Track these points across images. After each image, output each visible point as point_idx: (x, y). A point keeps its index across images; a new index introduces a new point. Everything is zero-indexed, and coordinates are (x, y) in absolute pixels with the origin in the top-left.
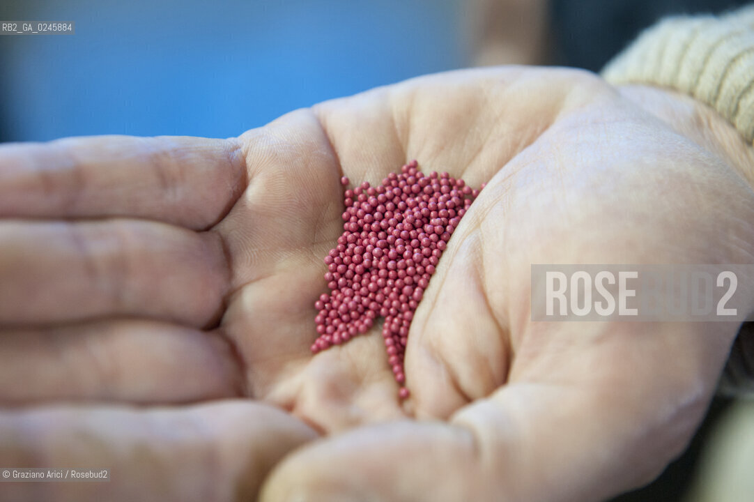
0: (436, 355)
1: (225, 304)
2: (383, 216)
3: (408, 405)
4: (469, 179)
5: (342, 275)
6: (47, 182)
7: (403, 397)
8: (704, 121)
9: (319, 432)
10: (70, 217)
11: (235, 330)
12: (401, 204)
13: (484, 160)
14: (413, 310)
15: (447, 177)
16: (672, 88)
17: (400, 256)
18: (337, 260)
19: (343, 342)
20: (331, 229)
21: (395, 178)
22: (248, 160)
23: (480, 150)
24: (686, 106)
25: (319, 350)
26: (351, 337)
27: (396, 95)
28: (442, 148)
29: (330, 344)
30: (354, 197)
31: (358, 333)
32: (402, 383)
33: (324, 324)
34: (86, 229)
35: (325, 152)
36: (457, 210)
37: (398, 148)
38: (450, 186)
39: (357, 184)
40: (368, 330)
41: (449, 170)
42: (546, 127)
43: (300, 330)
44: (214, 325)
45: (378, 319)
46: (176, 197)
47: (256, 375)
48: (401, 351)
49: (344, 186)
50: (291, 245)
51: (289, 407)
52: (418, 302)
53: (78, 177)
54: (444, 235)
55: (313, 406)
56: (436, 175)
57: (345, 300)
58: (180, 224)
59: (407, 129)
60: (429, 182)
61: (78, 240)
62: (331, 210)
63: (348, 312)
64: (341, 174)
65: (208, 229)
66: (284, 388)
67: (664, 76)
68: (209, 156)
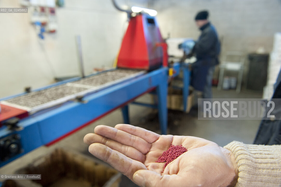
0: (169, 168)
2: (174, 149)
3: (162, 173)
5: (164, 154)
6: (131, 129)
8: (230, 154)
9: (148, 169)
12: (177, 149)
14: (170, 162)
15: (185, 148)
19: (159, 162)
21: (178, 146)
22: (160, 138)
25: (156, 162)
26: (161, 162)
28: (186, 144)
29: (157, 162)
30: (172, 146)
31: (162, 162)
32: (164, 170)
33: (159, 159)
38: (185, 149)
39: (173, 145)
40: (163, 162)
41: (186, 147)
44: (145, 154)
45: (165, 161)
46: (146, 137)
47: (147, 161)
50: (160, 149)
51: (147, 167)
52: (171, 161)
53: (135, 130)
56: (183, 147)
58: (147, 141)
59: (183, 141)
60: (182, 148)
62: (167, 147)
63: (162, 159)
64: (172, 143)
65: (151, 143)
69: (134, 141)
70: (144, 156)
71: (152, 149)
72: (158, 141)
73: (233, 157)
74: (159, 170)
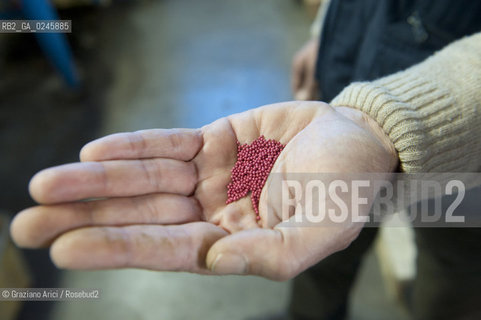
1: (196, 187)
2: (251, 155)
3: (260, 222)
4: (282, 142)
5: (237, 176)
7: (258, 219)
8: (366, 119)
9: (229, 232)
10: (140, 159)
11: (199, 196)
12: (257, 151)
13: (287, 134)
14: (261, 189)
15: (274, 141)
16: (355, 107)
17: (257, 169)
18: (235, 171)
19: (237, 200)
20: (233, 160)
21: (256, 142)
22: (204, 136)
23: (286, 131)
24: (359, 114)
25: (229, 203)
26: (240, 198)
27: (257, 111)
28: (272, 131)
29: (232, 201)
30: (241, 149)
31: (242, 197)
32: (258, 214)
33: (230, 194)
34: (147, 162)
35: (231, 133)
36: (277, 152)
37: (257, 130)
38: (275, 144)
39: (242, 144)
40: (246, 196)
41: (275, 138)
42: (309, 122)
43: (222, 196)
44: (192, 194)
45: (249, 192)
46: (178, 150)
47: (207, 212)
48: (257, 203)
49: (238, 145)
50: (219, 166)
51: (218, 224)
52: (263, 186)
53: (144, 144)
54: (273, 162)
55: (226, 223)
57: (238, 185)
58: (180, 160)
59: (260, 124)
60: (267, 143)
61: (144, 166)
63: (239, 189)
64: (237, 140)
65: (190, 161)
66: (216, 217)
67: (352, 103)
68: (190, 135)
69: (158, 174)
70: (192, 200)
71: (202, 176)
72: (205, 148)
73: (373, 125)
74: (248, 220)
